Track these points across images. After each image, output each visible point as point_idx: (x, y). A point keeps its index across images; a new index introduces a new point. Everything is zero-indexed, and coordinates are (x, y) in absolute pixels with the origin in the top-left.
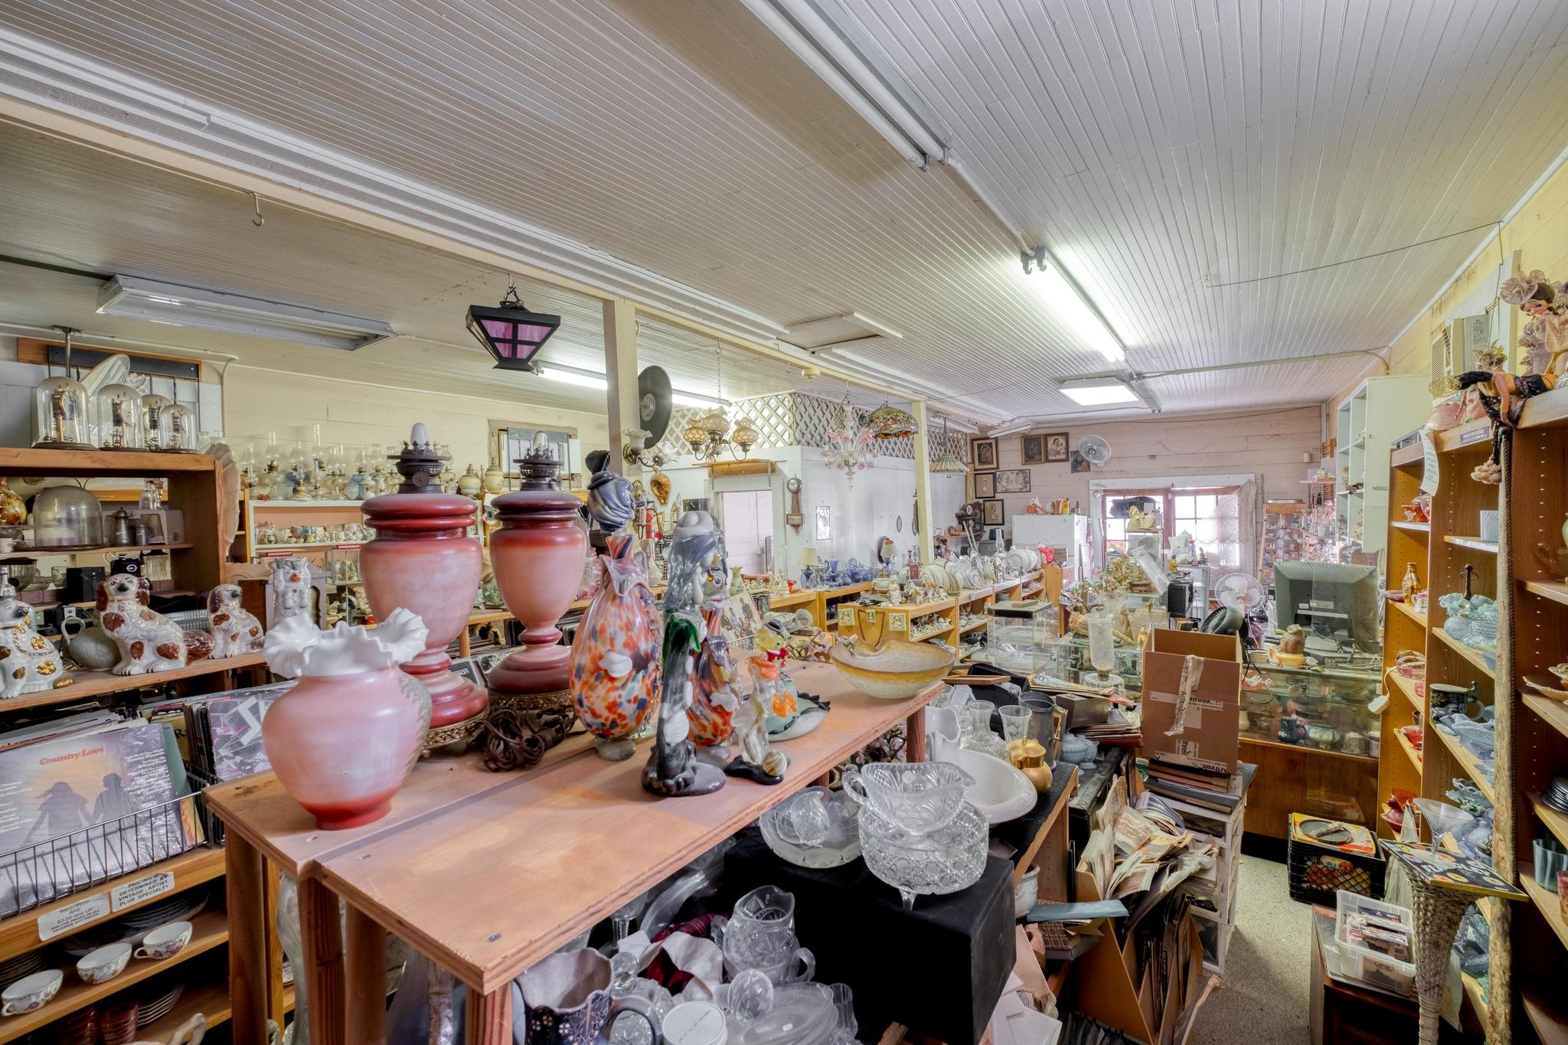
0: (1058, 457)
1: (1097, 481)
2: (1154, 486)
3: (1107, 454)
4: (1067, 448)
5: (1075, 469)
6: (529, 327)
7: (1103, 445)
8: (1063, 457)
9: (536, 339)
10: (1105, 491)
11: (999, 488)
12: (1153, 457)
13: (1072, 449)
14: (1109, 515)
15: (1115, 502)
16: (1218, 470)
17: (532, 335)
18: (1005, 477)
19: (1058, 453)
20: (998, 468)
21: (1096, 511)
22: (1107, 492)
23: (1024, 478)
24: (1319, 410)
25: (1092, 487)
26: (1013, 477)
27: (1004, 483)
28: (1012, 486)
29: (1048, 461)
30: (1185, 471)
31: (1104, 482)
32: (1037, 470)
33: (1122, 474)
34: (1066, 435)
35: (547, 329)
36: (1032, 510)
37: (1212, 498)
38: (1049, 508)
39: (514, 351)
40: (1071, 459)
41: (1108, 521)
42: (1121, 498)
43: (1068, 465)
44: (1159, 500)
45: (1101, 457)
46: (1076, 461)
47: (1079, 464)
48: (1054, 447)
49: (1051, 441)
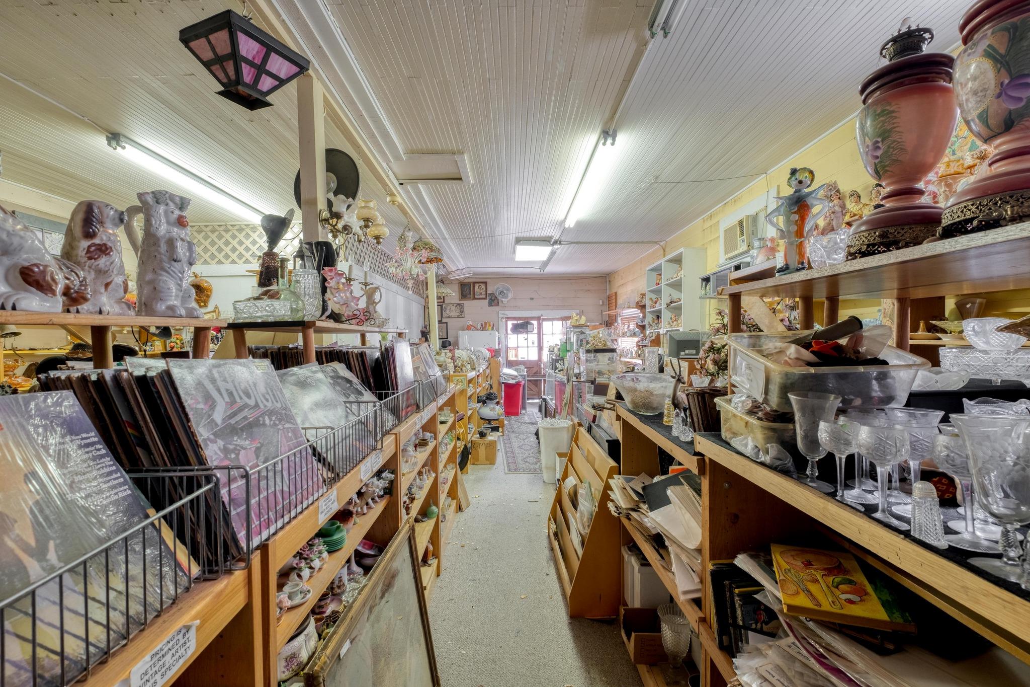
0: (481, 297)
1: (503, 312)
2: (533, 316)
3: (510, 295)
4: (486, 291)
5: (490, 305)
6: (281, 59)
7: (508, 290)
8: (483, 296)
9: (283, 75)
10: (507, 318)
11: (445, 315)
12: (532, 299)
13: (489, 292)
14: (509, 332)
15: (513, 324)
16: (563, 307)
17: (279, 70)
18: (449, 308)
19: (481, 294)
20: (444, 302)
21: (502, 330)
22: (508, 319)
23: (461, 309)
24: (605, 279)
25: (500, 316)
26: (453, 308)
27: (448, 312)
28: (452, 314)
29: (475, 299)
30: (547, 307)
31: (506, 312)
32: (467, 303)
33: (516, 308)
34: (485, 283)
35: (295, 69)
36: (469, 328)
37: (560, 323)
38: (479, 326)
39: (257, 79)
40: (488, 298)
41: (509, 336)
42: (515, 322)
43: (486, 302)
44: (535, 323)
45: (506, 297)
46: (491, 299)
47: (493, 301)
48: (478, 290)
49: (477, 286)
